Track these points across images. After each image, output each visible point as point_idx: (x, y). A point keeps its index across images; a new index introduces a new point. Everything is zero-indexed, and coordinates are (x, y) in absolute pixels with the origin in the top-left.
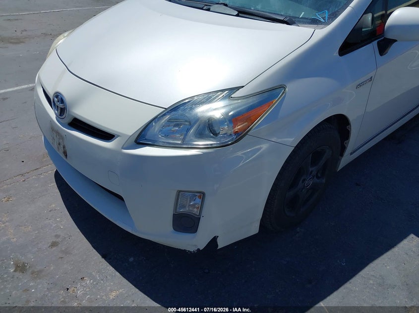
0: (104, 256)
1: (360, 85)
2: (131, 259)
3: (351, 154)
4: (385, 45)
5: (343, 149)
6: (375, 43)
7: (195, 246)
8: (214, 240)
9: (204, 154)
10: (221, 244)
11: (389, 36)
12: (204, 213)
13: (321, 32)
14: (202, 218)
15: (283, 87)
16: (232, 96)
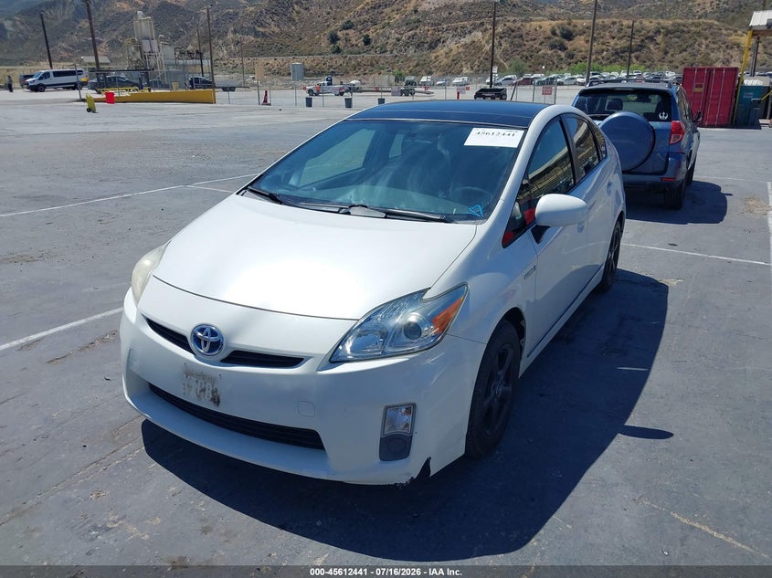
0: (282, 527)
1: (527, 275)
2: (319, 523)
3: (528, 356)
4: (539, 233)
5: (521, 349)
6: (529, 230)
7: (408, 474)
8: (426, 466)
9: (411, 359)
10: (434, 470)
11: (542, 223)
12: (417, 428)
13: (483, 228)
14: (414, 434)
15: (464, 284)
16: (424, 298)
